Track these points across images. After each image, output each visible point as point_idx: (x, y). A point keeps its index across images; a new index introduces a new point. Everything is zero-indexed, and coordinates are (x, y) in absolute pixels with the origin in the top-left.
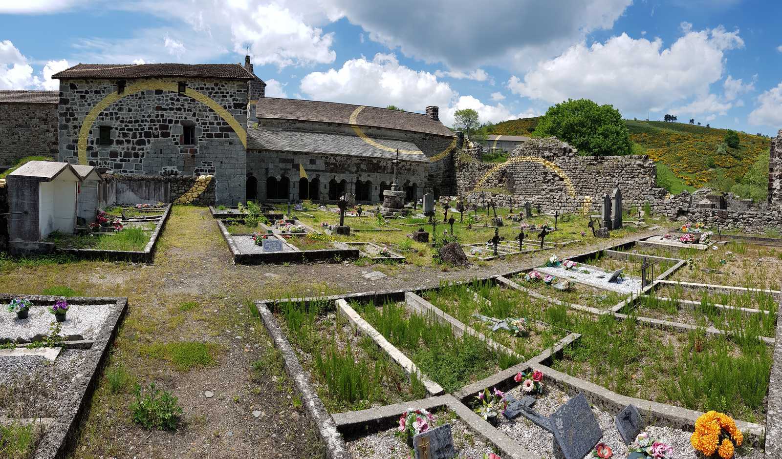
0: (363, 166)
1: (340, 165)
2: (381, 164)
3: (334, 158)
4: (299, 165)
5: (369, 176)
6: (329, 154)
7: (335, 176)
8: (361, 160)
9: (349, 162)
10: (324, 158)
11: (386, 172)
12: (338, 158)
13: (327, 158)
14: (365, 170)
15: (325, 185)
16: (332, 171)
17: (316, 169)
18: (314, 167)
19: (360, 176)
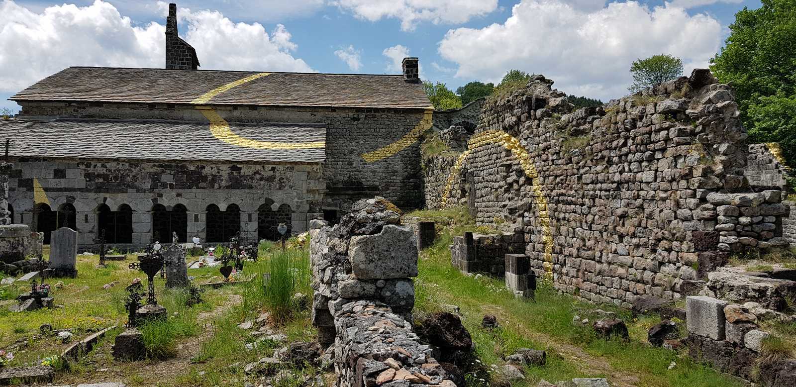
0: (167, 178)
1: (116, 178)
2: (207, 171)
3: (103, 166)
4: (32, 180)
5: (179, 195)
6: (93, 158)
7: (105, 199)
8: (161, 166)
9: (135, 171)
10: (82, 167)
11: (216, 186)
12: (111, 165)
13: (88, 166)
14: (171, 186)
15: (86, 216)
16: (99, 189)
17: (67, 186)
18: (63, 183)
19: (161, 195)
